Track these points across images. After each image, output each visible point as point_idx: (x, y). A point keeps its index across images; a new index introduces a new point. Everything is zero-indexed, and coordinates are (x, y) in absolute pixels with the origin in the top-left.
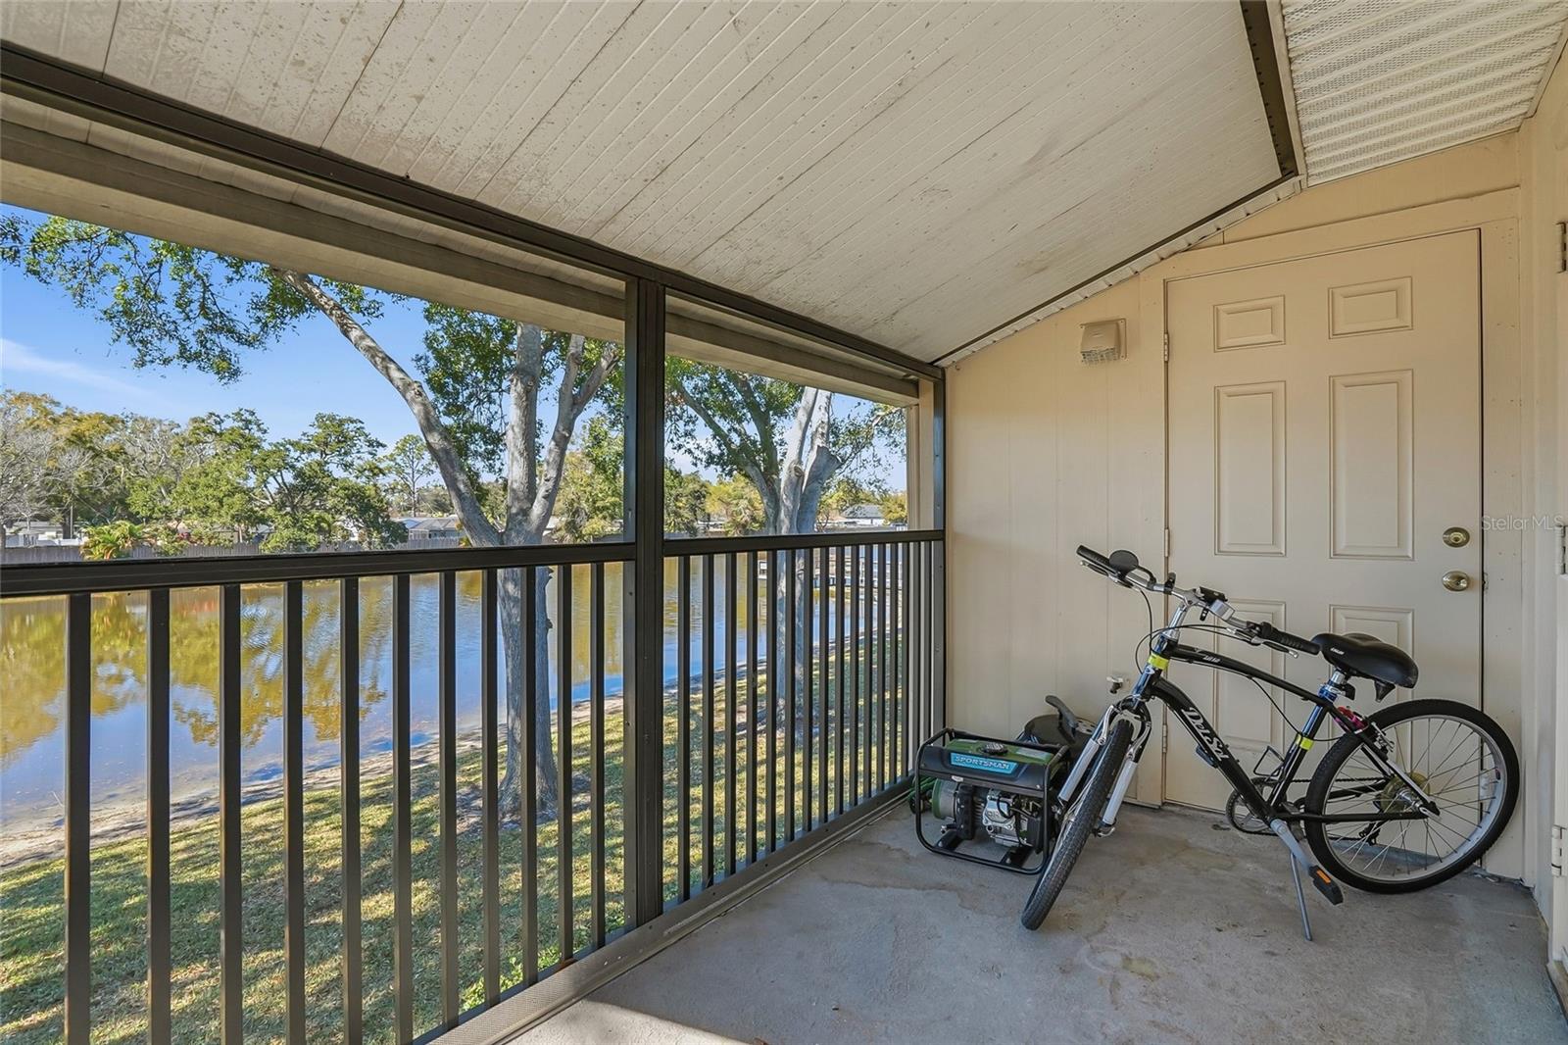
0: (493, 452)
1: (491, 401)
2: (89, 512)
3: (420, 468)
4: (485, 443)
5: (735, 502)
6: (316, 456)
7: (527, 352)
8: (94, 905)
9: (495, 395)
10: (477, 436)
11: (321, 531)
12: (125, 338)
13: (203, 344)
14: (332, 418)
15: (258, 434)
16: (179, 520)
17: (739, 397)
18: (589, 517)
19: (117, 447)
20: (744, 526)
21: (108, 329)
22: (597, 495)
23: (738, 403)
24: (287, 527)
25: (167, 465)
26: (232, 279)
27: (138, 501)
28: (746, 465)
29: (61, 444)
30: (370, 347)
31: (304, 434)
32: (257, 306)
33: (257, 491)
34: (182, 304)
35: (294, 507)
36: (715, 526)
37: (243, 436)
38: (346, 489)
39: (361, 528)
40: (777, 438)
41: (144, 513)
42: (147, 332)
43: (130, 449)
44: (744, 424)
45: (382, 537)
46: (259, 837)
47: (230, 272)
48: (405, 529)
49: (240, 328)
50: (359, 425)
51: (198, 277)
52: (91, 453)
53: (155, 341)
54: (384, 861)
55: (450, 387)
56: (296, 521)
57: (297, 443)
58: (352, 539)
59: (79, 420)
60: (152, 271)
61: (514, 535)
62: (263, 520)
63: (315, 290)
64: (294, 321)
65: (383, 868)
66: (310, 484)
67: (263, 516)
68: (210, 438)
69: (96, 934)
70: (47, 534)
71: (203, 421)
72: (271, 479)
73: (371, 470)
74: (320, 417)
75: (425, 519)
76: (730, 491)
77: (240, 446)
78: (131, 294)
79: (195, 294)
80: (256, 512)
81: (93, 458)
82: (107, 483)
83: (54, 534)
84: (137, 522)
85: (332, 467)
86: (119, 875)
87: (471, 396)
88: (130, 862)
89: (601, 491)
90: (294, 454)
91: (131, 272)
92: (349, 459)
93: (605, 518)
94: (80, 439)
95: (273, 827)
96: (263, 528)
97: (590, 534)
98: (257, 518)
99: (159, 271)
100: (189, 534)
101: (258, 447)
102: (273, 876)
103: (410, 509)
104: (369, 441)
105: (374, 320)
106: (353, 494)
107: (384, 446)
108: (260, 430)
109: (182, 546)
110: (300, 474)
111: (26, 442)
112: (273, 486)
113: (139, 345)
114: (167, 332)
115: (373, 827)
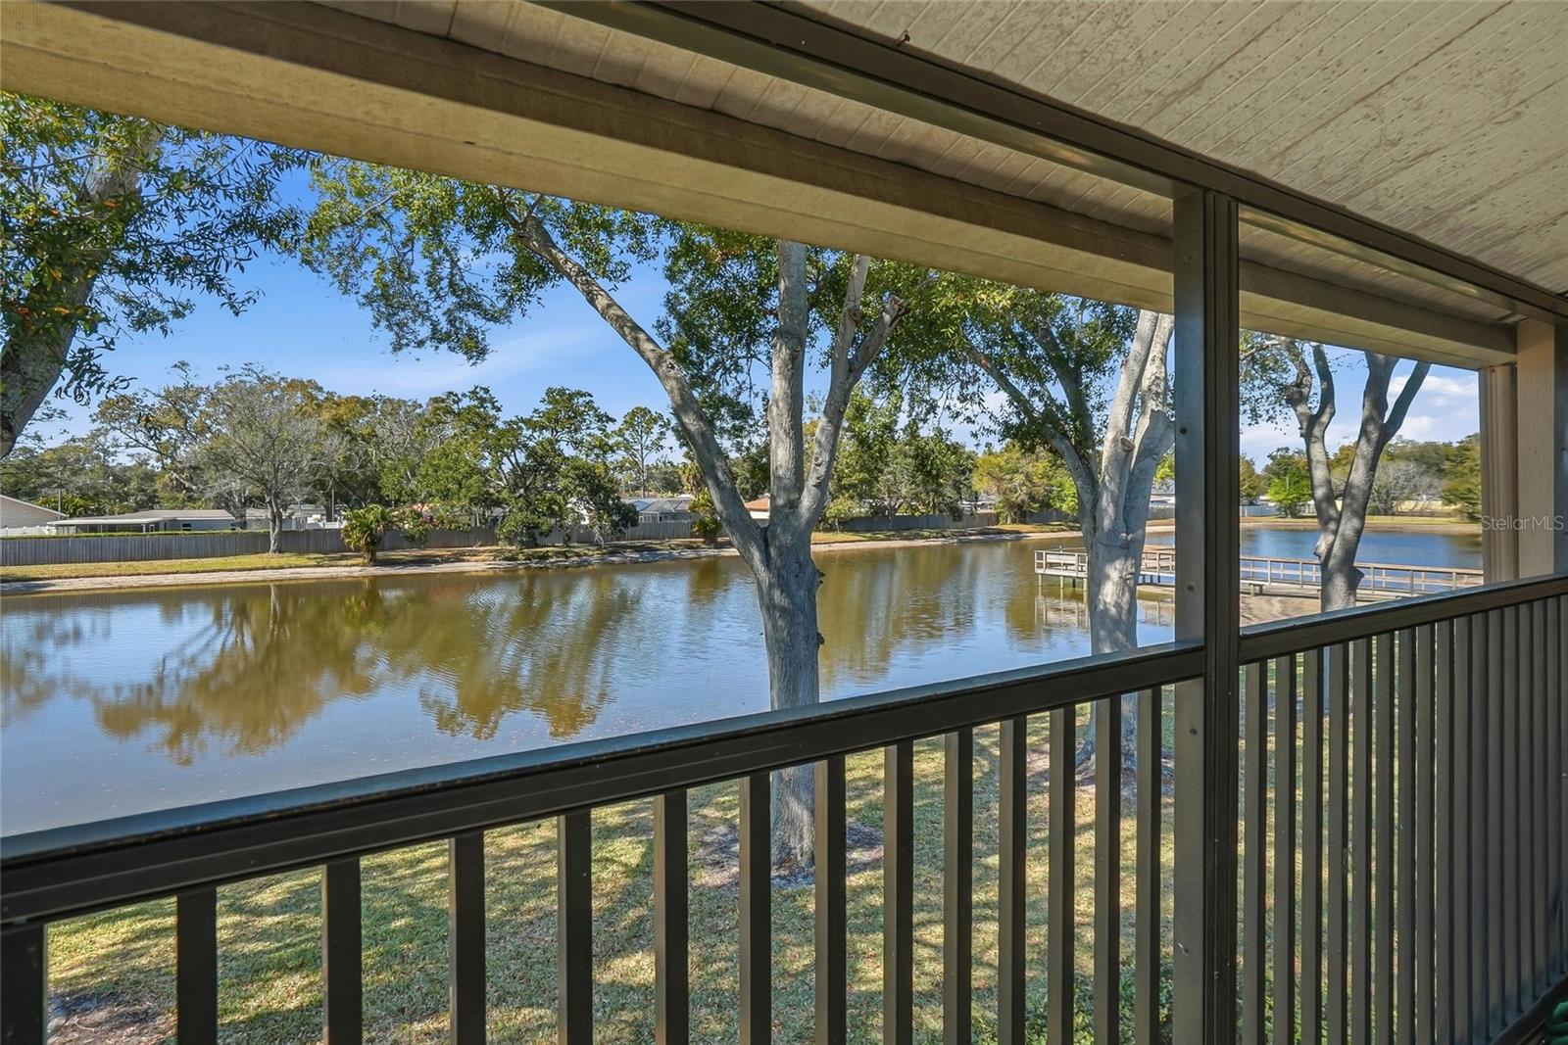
0: (741, 429)
1: (738, 369)
2: (347, 494)
3: (649, 443)
4: (733, 418)
5: (1009, 477)
6: (547, 434)
7: (792, 310)
8: (365, 922)
9: (743, 362)
10: (723, 411)
11: (553, 514)
12: (384, 323)
13: (451, 322)
14: (562, 392)
15: (492, 412)
16: (423, 503)
17: (1040, 351)
18: (834, 498)
19: (369, 430)
20: (1020, 507)
21: (368, 314)
22: (842, 471)
23: (1038, 358)
24: (520, 510)
25: (412, 447)
26: (478, 251)
27: (388, 483)
28: (1053, 437)
29: (324, 428)
30: (618, 317)
31: (535, 411)
32: (504, 279)
33: (492, 473)
34: (433, 282)
35: (527, 489)
36: (983, 506)
37: (479, 415)
38: (577, 468)
39: (591, 511)
40: (1093, 402)
41: (393, 496)
42: (402, 314)
43: (379, 430)
44: (1048, 385)
45: (612, 521)
46: (511, 863)
47: (476, 243)
48: (636, 513)
49: (487, 304)
50: (588, 399)
51: (446, 251)
52: (348, 438)
53: (410, 324)
54: (642, 911)
55: (694, 355)
56: (529, 503)
57: (530, 420)
58: (582, 523)
59: (338, 405)
60: (406, 250)
61: (779, 530)
62: (498, 503)
63: (560, 256)
64: (540, 293)
65: (641, 919)
66: (541, 464)
67: (498, 498)
68: (449, 418)
69: (369, 956)
70: (314, 516)
71: (443, 401)
72: (505, 460)
73: (601, 447)
74: (550, 392)
75: (655, 500)
76: (1003, 463)
77: (476, 425)
78: (388, 277)
79: (445, 270)
80: (491, 494)
81: (350, 442)
82: (361, 467)
83: (319, 516)
84: (387, 504)
85: (562, 445)
86: (386, 890)
87: (716, 364)
88: (396, 875)
89: (848, 466)
90: (527, 433)
91: (388, 253)
92: (579, 436)
93: (852, 498)
94: (339, 423)
95: (525, 852)
96: (498, 511)
97: (835, 517)
98: (492, 501)
99: (412, 250)
100: (432, 518)
101: (493, 426)
102: (529, 912)
103: (638, 488)
104: (598, 416)
105: (620, 285)
106: (584, 475)
107: (613, 421)
108: (494, 407)
109: (426, 530)
110: (532, 454)
111: (296, 428)
112: (507, 467)
113: (395, 328)
114: (420, 313)
115: (626, 865)
